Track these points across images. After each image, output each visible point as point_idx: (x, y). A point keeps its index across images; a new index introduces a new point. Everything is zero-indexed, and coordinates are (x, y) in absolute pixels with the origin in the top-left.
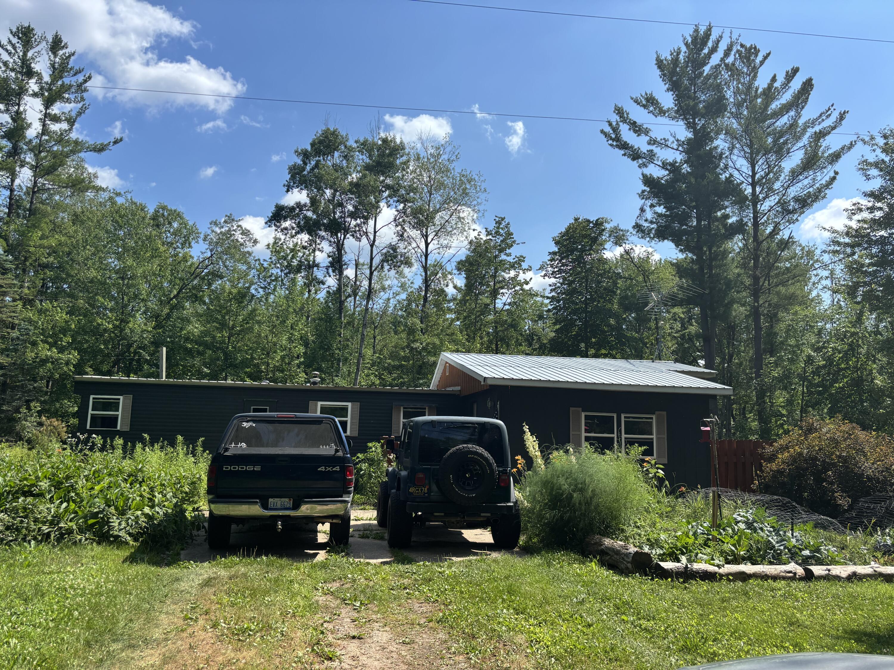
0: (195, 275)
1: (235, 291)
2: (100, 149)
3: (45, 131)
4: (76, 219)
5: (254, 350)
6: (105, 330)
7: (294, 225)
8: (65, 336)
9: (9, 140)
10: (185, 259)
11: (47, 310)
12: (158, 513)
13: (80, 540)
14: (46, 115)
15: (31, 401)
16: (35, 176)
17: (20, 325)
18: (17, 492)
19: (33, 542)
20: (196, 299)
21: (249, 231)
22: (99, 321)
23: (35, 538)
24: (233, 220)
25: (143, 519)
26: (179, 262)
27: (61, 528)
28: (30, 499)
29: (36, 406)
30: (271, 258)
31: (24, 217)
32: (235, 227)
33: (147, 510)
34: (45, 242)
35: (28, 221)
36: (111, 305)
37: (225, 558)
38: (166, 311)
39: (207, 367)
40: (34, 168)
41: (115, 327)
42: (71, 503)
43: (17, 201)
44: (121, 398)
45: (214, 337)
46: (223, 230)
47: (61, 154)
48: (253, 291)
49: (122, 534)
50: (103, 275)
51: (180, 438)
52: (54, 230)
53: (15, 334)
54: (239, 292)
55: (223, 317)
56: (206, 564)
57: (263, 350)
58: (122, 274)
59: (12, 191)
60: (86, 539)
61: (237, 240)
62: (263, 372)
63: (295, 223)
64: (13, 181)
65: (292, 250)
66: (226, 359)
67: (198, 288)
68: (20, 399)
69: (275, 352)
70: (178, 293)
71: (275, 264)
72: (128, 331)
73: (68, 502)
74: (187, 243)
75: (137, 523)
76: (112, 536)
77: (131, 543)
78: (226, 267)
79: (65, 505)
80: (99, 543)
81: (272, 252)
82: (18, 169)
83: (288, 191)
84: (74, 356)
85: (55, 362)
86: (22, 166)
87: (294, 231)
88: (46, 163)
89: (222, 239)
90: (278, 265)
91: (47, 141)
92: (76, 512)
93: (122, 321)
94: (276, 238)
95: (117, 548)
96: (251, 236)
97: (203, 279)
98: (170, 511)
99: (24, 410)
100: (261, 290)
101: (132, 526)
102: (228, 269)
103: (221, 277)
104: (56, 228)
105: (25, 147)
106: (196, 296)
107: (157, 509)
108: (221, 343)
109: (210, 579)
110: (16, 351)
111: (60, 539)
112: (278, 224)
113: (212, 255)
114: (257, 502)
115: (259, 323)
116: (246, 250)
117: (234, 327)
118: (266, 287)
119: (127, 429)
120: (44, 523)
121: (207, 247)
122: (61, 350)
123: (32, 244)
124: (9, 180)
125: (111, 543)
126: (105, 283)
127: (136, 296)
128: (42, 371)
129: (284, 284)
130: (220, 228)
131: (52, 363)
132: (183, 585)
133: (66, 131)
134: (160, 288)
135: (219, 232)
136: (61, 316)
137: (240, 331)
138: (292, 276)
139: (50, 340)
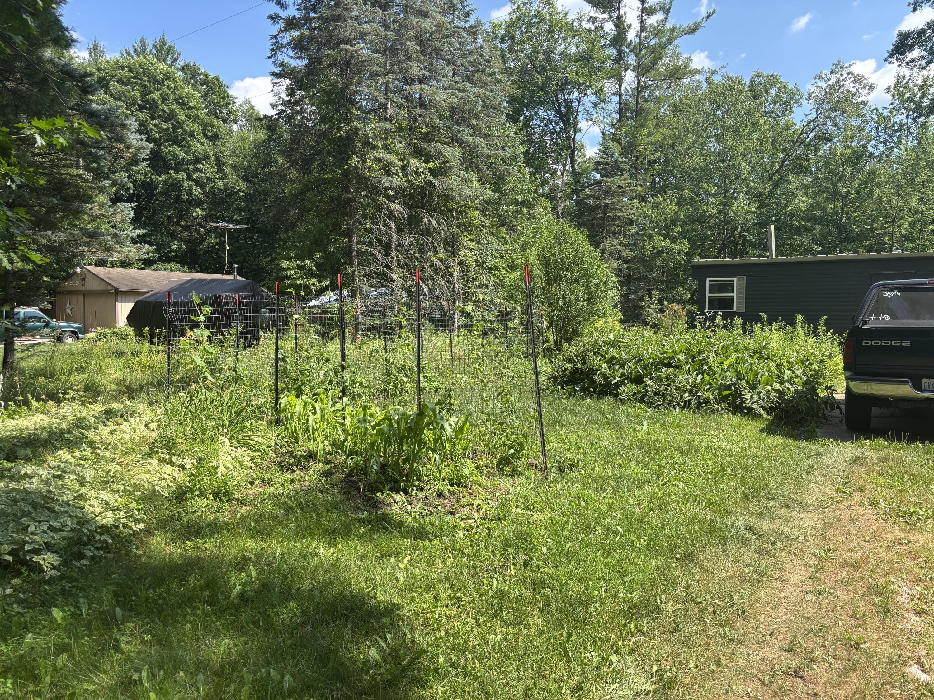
0: (798, 142)
1: (848, 152)
2: (692, 30)
3: (643, 28)
4: (677, 109)
5: (874, 219)
6: (710, 216)
7: (924, 53)
8: (675, 226)
9: (615, 47)
10: (787, 128)
11: (659, 203)
12: (789, 389)
13: (717, 410)
14: (643, 10)
15: (652, 289)
16: (637, 77)
17: (637, 221)
18: (658, 364)
19: (677, 408)
20: (801, 169)
21: (863, 76)
22: (705, 208)
23: (679, 405)
24: (842, 67)
25: (774, 394)
26: (781, 132)
27: (699, 397)
28: (671, 370)
29: (656, 294)
30: (892, 104)
31: (632, 118)
32: (845, 75)
33: (777, 386)
34: (652, 139)
35: (636, 122)
36: (714, 190)
37: (871, 439)
38: (768, 188)
39: (817, 245)
40: (636, 69)
41: (719, 212)
42: (706, 375)
43: (626, 104)
44: (735, 279)
45: (824, 210)
46: (830, 83)
47: (660, 47)
48: (871, 149)
49: (755, 406)
50: (705, 161)
51: (800, 317)
52: (657, 125)
53: (634, 229)
54: (854, 153)
55: (835, 185)
56: (848, 444)
57: (885, 217)
58: (722, 156)
59: (620, 96)
60: (722, 409)
61: (848, 91)
62: (886, 243)
63: (925, 50)
64: (620, 86)
65: (921, 88)
66: (840, 232)
67: (804, 157)
68: (642, 288)
69: (903, 218)
70: (781, 167)
71: (898, 110)
72: (731, 214)
73: (703, 374)
74: (787, 108)
75: (768, 397)
76: (745, 408)
77: (765, 416)
78: (836, 125)
79: (700, 377)
80: (734, 413)
81: (893, 95)
82: (623, 73)
83: (915, 10)
84: (685, 245)
85: (668, 252)
86: (626, 69)
87: (924, 61)
88: (646, 61)
89: (830, 94)
90: (903, 111)
91: (646, 37)
92: (711, 384)
93: (725, 205)
94: (898, 77)
95: (752, 419)
96: (865, 82)
97: (808, 145)
98: (800, 388)
99: (647, 298)
100: (880, 146)
101: (764, 399)
102: (838, 128)
103: (830, 139)
104: (660, 123)
105: (627, 50)
106: (801, 166)
107: (787, 385)
108: (833, 216)
109: (857, 459)
110: (636, 245)
111: (699, 407)
112: (902, 58)
113: (818, 115)
114: (907, 382)
115: (879, 185)
116: (859, 100)
117: (848, 193)
118: (886, 141)
119: (742, 310)
120: (685, 392)
121: (812, 106)
122: (673, 241)
123: (641, 142)
124: (617, 86)
125: (746, 414)
126: (707, 169)
127: (737, 177)
128: (659, 262)
129: (911, 133)
130: (826, 81)
131: (667, 253)
132: (827, 460)
133: (662, 21)
134: (761, 165)
135: (825, 86)
136: (671, 208)
137: (856, 198)
138: (922, 119)
139: (664, 232)
